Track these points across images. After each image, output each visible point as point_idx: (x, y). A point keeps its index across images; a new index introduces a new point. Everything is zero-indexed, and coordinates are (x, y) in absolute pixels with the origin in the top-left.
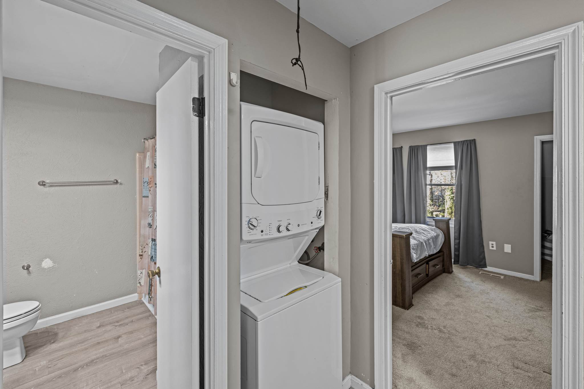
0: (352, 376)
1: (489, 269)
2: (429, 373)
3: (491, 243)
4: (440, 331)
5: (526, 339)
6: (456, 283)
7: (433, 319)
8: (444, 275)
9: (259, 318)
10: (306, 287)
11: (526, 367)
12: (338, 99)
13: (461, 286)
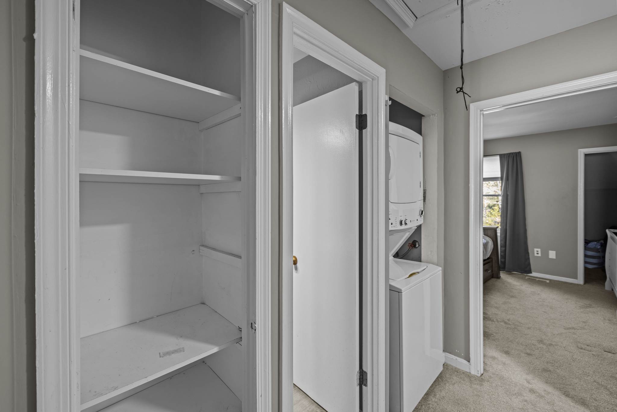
0: (446, 353)
1: (534, 274)
2: (507, 353)
3: (536, 250)
4: (506, 323)
5: (583, 328)
6: (507, 286)
7: (496, 314)
8: (494, 279)
9: (403, 289)
10: (418, 273)
11: (589, 348)
12: (436, 115)
13: (513, 289)
